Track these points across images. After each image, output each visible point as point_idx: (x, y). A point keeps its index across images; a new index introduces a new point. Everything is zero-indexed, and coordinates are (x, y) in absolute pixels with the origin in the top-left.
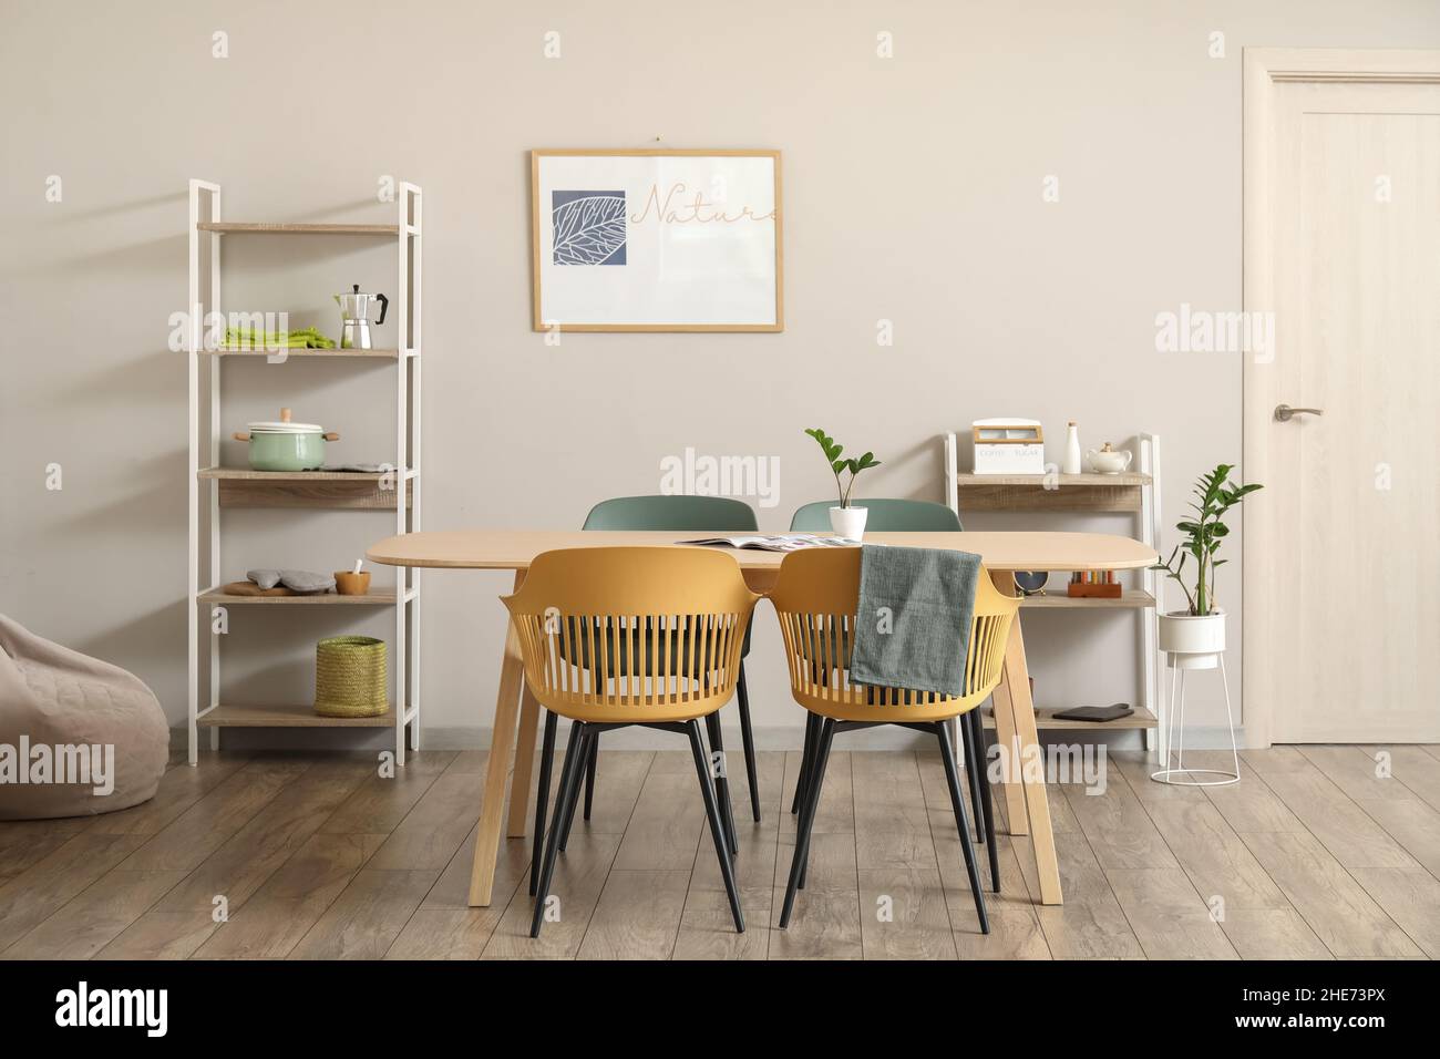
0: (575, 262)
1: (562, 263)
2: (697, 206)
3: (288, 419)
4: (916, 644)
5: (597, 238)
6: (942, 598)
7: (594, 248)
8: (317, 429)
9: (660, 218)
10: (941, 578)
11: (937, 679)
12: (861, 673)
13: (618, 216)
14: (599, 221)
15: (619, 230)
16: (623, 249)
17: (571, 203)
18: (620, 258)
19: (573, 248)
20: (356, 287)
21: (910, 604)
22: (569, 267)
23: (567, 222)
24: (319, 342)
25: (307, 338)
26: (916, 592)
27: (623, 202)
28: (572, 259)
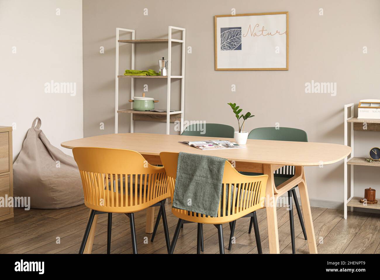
0: (227, 49)
1: (223, 50)
2: (263, 31)
3: (144, 96)
4: (198, 194)
5: (233, 42)
6: (209, 176)
7: (232, 45)
8: (152, 99)
9: (252, 35)
10: (209, 168)
11: (206, 209)
12: (176, 204)
13: (239, 35)
14: (234, 36)
15: (240, 39)
16: (240, 46)
17: (226, 31)
18: (240, 48)
19: (226, 45)
20: (163, 58)
21: (195, 178)
22: (225, 51)
23: (225, 37)
24: (149, 74)
25: (146, 73)
26: (198, 173)
27: (241, 31)
28: (226, 49)
